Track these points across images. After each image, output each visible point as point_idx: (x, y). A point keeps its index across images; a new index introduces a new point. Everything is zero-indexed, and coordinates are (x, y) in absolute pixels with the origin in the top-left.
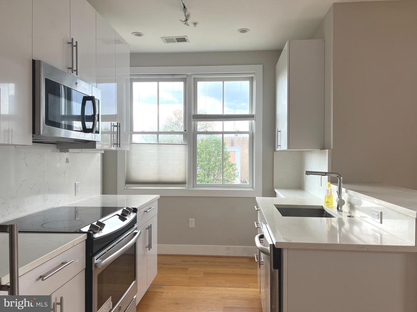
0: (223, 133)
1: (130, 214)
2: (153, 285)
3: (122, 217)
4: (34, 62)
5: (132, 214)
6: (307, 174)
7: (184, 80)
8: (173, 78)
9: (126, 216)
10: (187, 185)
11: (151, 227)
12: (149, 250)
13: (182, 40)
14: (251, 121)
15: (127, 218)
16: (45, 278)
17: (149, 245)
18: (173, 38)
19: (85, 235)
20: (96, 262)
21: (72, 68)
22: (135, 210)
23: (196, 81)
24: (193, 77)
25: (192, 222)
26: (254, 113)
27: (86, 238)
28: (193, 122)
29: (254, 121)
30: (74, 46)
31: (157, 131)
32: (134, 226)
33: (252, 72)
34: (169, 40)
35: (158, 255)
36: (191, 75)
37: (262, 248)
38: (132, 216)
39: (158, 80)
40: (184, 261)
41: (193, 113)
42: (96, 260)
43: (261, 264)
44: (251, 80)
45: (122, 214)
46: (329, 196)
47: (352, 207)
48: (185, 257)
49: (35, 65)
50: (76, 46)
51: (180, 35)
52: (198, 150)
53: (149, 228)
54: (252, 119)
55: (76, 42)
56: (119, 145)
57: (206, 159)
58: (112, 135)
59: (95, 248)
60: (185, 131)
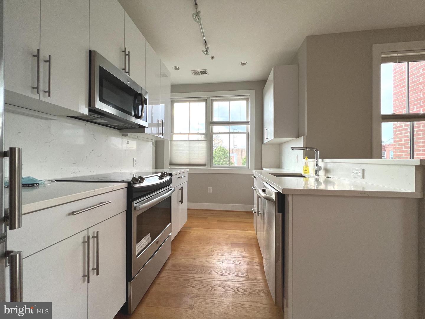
0: (229, 133)
1: (166, 176)
2: (185, 227)
3: (161, 178)
4: (90, 52)
5: (168, 176)
6: (292, 149)
7: (205, 101)
8: (199, 99)
9: (164, 177)
10: (207, 166)
11: (183, 189)
12: (181, 203)
13: (204, 72)
14: (247, 125)
15: (164, 178)
16: (75, 214)
17: (181, 200)
18: (198, 71)
19: (126, 183)
20: (135, 205)
21: (125, 69)
22: (170, 175)
23: (213, 101)
24: (211, 99)
25: (210, 189)
26: (249, 120)
27: (127, 186)
28: (210, 127)
29: (249, 125)
30: (127, 55)
31: (189, 133)
32: (170, 185)
33: (248, 95)
34: (196, 73)
35: (188, 209)
36: (210, 98)
37: (266, 196)
38: (168, 178)
39: (190, 101)
40: (206, 213)
41: (211, 121)
42: (135, 204)
43: (259, 213)
44: (247, 100)
45: (161, 176)
46: (306, 166)
47: (327, 171)
48: (205, 211)
49: (91, 55)
50: (129, 55)
51: (202, 69)
52: (214, 155)
53: (182, 189)
54: (248, 124)
55: (129, 52)
56: (162, 134)
57: (218, 160)
58: (158, 128)
59: (135, 195)
60: (206, 132)
